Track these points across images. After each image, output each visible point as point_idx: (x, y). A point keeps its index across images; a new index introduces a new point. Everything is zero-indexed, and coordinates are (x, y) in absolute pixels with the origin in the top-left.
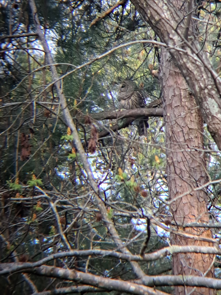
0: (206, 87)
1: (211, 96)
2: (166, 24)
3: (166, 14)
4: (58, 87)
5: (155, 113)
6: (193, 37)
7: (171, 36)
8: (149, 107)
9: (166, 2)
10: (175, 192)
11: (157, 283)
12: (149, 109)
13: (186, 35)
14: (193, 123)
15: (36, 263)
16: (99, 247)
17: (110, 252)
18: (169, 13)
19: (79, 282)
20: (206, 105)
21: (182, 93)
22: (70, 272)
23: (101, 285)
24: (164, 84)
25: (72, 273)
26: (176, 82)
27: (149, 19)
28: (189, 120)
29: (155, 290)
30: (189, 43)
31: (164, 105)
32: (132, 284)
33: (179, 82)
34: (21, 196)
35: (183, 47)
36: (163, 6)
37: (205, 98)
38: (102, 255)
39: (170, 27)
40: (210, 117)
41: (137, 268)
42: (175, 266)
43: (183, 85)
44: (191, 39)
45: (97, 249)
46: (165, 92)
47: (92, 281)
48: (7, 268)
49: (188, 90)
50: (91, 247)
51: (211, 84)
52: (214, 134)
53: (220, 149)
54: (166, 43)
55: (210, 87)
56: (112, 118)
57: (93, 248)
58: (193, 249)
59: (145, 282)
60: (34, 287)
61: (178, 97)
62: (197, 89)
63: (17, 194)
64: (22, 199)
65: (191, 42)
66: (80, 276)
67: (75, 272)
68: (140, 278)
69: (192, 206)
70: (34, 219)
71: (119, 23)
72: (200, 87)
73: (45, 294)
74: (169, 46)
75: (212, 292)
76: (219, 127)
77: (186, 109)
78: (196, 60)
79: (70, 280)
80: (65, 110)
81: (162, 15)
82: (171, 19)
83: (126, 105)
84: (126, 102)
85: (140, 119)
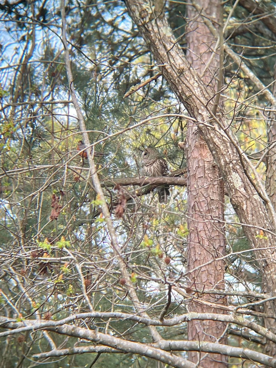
0: (231, 162)
1: (236, 171)
2: (196, 100)
3: (196, 91)
4: (89, 153)
5: (176, 182)
6: (221, 114)
7: (200, 112)
8: (171, 176)
9: (197, 80)
10: (194, 260)
11: (173, 347)
12: (171, 178)
13: (215, 112)
14: (214, 194)
15: (59, 322)
16: (120, 310)
17: (131, 316)
18: (199, 90)
19: (98, 342)
20: (230, 179)
21: (206, 165)
22: (90, 332)
23: (119, 347)
24: (189, 156)
25: (93, 333)
26: (201, 155)
27: (180, 95)
28: (212, 191)
29: (171, 354)
30: (217, 119)
31: (188, 176)
32: (150, 347)
33: (204, 155)
34: (48, 256)
35: (211, 123)
36: (194, 83)
37: (229, 172)
38: (123, 318)
39: (200, 103)
40: (233, 190)
41: (153, 331)
42: (190, 331)
43: (207, 157)
44: (219, 116)
45: (119, 312)
46: (190, 163)
47: (111, 342)
48: (30, 324)
49: (212, 162)
50: (112, 310)
51: (236, 159)
52: (237, 207)
53: (241, 222)
54: (195, 118)
55: (235, 162)
56: (134, 184)
57: (114, 311)
58: (210, 317)
59: (162, 346)
60: (53, 344)
61: (202, 168)
62: (223, 163)
63: (45, 254)
64: (49, 259)
65: (218, 118)
66: (100, 337)
67: (95, 332)
68: (157, 342)
69: (209, 274)
70: (60, 279)
71: (146, 93)
72: (225, 161)
73: (63, 351)
74: (198, 120)
75: (224, 358)
76: (241, 201)
77: (209, 180)
78: (222, 136)
79: (89, 340)
80: (94, 175)
81: (194, 92)
82: (200, 96)
83: (149, 171)
84: (149, 169)
85: (161, 187)
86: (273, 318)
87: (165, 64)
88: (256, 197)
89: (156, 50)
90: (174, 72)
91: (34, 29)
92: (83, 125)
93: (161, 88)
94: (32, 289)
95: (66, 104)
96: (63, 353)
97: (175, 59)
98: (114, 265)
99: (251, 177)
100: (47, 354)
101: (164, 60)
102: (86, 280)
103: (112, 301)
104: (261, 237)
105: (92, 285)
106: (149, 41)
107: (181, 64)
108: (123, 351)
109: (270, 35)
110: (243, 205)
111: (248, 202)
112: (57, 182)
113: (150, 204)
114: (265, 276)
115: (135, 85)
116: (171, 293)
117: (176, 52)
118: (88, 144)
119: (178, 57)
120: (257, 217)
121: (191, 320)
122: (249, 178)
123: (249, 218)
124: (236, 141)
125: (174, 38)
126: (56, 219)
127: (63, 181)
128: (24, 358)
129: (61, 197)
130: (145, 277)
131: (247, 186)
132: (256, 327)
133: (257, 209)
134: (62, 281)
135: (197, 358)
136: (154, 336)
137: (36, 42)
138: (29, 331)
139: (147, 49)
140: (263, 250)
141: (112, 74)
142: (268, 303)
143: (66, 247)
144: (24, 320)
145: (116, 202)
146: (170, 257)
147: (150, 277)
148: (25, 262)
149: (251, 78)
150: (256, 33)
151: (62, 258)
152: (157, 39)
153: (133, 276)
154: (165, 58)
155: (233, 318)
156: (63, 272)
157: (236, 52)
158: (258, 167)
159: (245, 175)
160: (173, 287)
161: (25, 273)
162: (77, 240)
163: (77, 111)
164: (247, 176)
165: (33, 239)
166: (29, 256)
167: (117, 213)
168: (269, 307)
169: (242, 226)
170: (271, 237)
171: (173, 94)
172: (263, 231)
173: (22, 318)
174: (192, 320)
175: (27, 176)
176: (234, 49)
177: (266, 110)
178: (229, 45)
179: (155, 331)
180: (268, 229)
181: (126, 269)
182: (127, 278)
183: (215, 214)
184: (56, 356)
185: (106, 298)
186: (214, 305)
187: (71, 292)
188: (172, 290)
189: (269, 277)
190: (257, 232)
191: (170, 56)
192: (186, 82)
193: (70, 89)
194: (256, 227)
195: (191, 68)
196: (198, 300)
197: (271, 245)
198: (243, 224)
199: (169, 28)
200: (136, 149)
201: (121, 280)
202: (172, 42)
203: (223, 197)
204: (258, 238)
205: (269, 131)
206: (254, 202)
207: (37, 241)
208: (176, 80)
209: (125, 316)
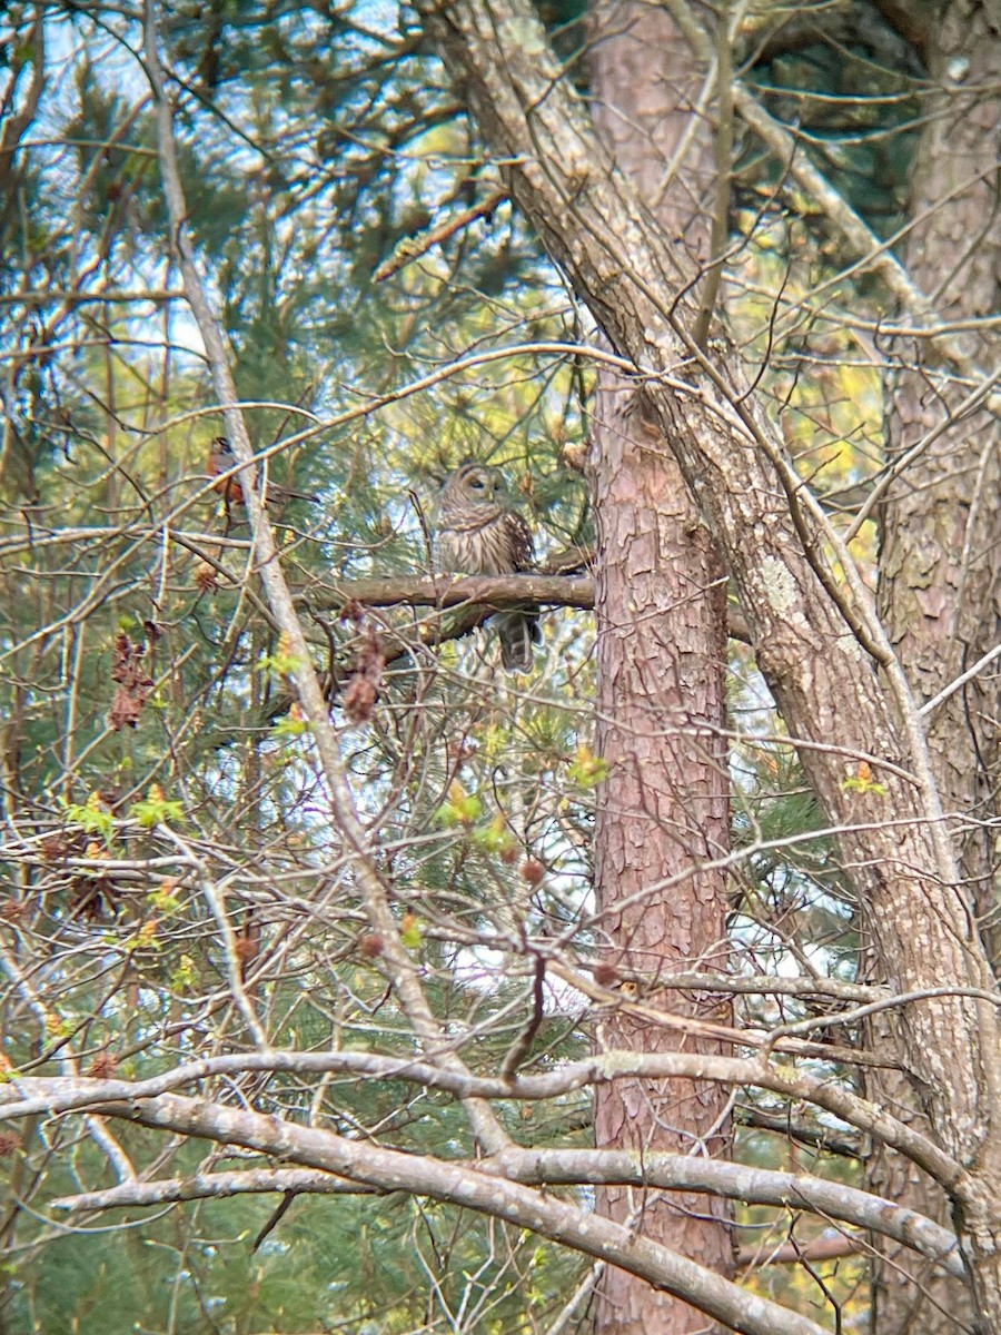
0: (759, 519)
1: (776, 551)
2: (634, 290)
3: (634, 258)
4: (248, 485)
5: (566, 595)
6: (724, 344)
7: (649, 335)
8: (547, 572)
9: (636, 216)
10: (619, 867)
11: (550, 1172)
12: (549, 579)
13: (702, 336)
14: (693, 632)
15: (144, 1086)
16: (364, 1045)
17: (399, 1064)
18: (644, 253)
19: (285, 1156)
20: (756, 580)
21: (663, 528)
22: (255, 1123)
23: (360, 1173)
24: (603, 494)
25: (265, 1126)
26: (644, 491)
27: (578, 272)
28: (683, 622)
29: (543, 1196)
30: (711, 364)
31: (597, 567)
32: (469, 1173)
33: (654, 490)
34: (104, 855)
35: (688, 377)
36: (626, 229)
37: (754, 554)
38: (372, 1072)
39: (648, 302)
40: (767, 621)
41: (481, 1117)
42: (601, 1114)
43: (667, 501)
44: (717, 350)
45: (358, 1050)
46: (606, 521)
47: (332, 1157)
48: (38, 1093)
49: (683, 518)
50: (336, 1044)
51: (778, 507)
52: (778, 682)
53: (794, 735)
54: (632, 359)
55: (773, 518)
56: (418, 601)
57: (340, 1049)
58: (681, 1067)
59: (510, 1169)
60: (123, 1163)
61: (649, 541)
62: (730, 523)
63: (91, 847)
64: (109, 863)
65: (715, 360)
66: (290, 1138)
67: (273, 1122)
68: (492, 1155)
69: (672, 916)
70: (148, 937)
71: (452, 265)
72: (740, 518)
73: (159, 1189)
74: (643, 368)
75: (719, 1205)
76: (795, 659)
77: (674, 582)
78: (729, 425)
79: (253, 1148)
80: (268, 567)
81: (625, 260)
82: (650, 276)
83: (465, 554)
84: (464, 544)
85: (512, 611)
86: (899, 1068)
87: (522, 157)
88: (848, 644)
89: (489, 103)
90: (553, 188)
91: (39, 20)
92: (225, 383)
93: (506, 248)
94: (49, 968)
95: (162, 301)
96: (159, 1195)
97: (556, 139)
98: (341, 887)
99: (828, 572)
100: (105, 1197)
101: (516, 141)
102: (242, 941)
103: (333, 1012)
104: (863, 786)
105: (263, 955)
106: (463, 72)
107: (581, 158)
108: (372, 1187)
109: (899, 55)
110: (800, 675)
111: (819, 663)
112: (133, 587)
113: (475, 674)
114: (874, 921)
115: (413, 235)
116: (544, 985)
117: (561, 112)
118: (244, 451)
119: (568, 133)
120: (849, 715)
121: (615, 1077)
122: (821, 576)
123: (822, 722)
124: (779, 443)
125: (555, 59)
126: (132, 724)
127: (154, 583)
128: (18, 1209)
129: (147, 644)
130: (455, 930)
131: (815, 607)
132: (840, 1101)
133: (849, 689)
134: (156, 944)
135: (626, 1206)
136: (485, 1136)
137: (48, 70)
138: (36, 1115)
139: (454, 102)
140: (869, 833)
141: (331, 191)
142: (878, 1020)
143: (167, 822)
144: (17, 1078)
145: (351, 667)
146: (543, 861)
147: (470, 931)
148: (21, 874)
149: (832, 213)
150: (849, 45)
151: (152, 861)
152: (492, 66)
153: (409, 926)
154: (520, 136)
155: (759, 1068)
156: (157, 913)
157: (775, 114)
158: (854, 535)
159: (808, 568)
160: (550, 965)
161: (21, 912)
162: (210, 799)
163: (202, 330)
164: (817, 569)
165: (48, 793)
166: (32, 854)
167: (352, 705)
168: (882, 1033)
169: (798, 748)
170: (897, 787)
171: (554, 271)
172: (870, 764)
173: (9, 1069)
174: (619, 1076)
175: (23, 568)
176: (772, 105)
177: (883, 329)
178: (754, 91)
179: (488, 1116)
180: (888, 760)
181: (383, 902)
182: (388, 936)
183: (696, 704)
184: (135, 1204)
185: (313, 1004)
186: (695, 1026)
187: (188, 982)
188: (548, 975)
189: (886, 925)
190: (850, 770)
191: (537, 129)
192: (596, 224)
193: (175, 249)
194: (844, 750)
195: (616, 175)
196: (640, 1009)
197: (898, 813)
198: (798, 742)
199: (534, 24)
200: (417, 470)
201: (366, 938)
202: (544, 76)
203: (724, 643)
204: (851, 790)
205: (888, 409)
206: (839, 662)
207: (62, 799)
208: (563, 217)
209: (381, 1064)
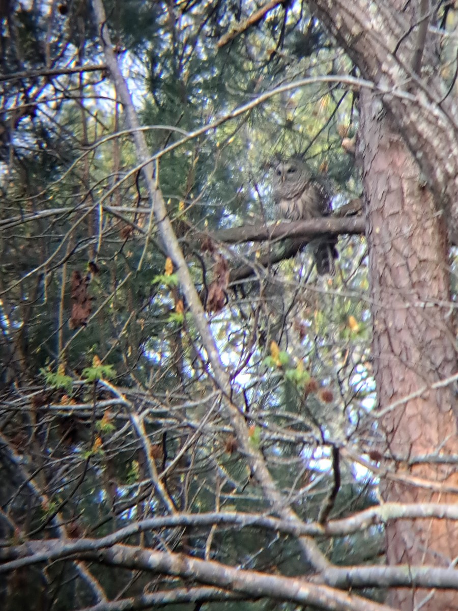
2: (374, 42)
3: (374, 22)
4: (149, 175)
6: (431, 69)
7: (384, 67)
8: (339, 216)
10: (390, 393)
11: (354, 581)
12: (339, 220)
13: (417, 66)
14: (427, 248)
15: (103, 540)
17: (255, 517)
18: (380, 19)
19: (192, 579)
21: (405, 186)
22: (173, 559)
23: (237, 587)
24: (367, 168)
25: (178, 561)
26: (393, 164)
27: (339, 32)
28: (421, 242)
29: (350, 595)
30: (423, 82)
31: (367, 212)
32: (305, 584)
33: (399, 163)
34: (72, 402)
35: (410, 90)
36: (368, 5)
38: (239, 523)
39: (382, 48)
41: (312, 550)
42: (391, 547)
43: (408, 168)
44: (427, 73)
45: (230, 511)
46: (370, 184)
47: (219, 578)
48: (43, 549)
49: (417, 179)
50: (217, 507)
54: (374, 82)
57: (220, 510)
59: (330, 580)
60: (99, 591)
61: (397, 194)
62: (439, 176)
63: (64, 398)
64: (73, 407)
65: (426, 79)
66: (194, 568)
67: (182, 558)
68: (320, 573)
70: (97, 448)
71: (278, 41)
72: (446, 173)
73: (121, 605)
77: (414, 218)
78: (436, 117)
79: (174, 576)
80: (163, 223)
81: (367, 24)
82: (384, 32)
83: (292, 210)
84: (291, 206)
85: (319, 241)
92: (133, 117)
96: (121, 608)
108: (247, 596)
116: (341, 464)
118: (145, 155)
121: (389, 520)
134: (102, 453)
135: (411, 604)
136: (314, 561)
143: (105, 378)
151: (98, 403)
160: (342, 452)
166: (28, 404)
173: (22, 536)
175: (19, 235)
179: (315, 548)
181: (242, 420)
183: (432, 291)
209: (245, 518)
